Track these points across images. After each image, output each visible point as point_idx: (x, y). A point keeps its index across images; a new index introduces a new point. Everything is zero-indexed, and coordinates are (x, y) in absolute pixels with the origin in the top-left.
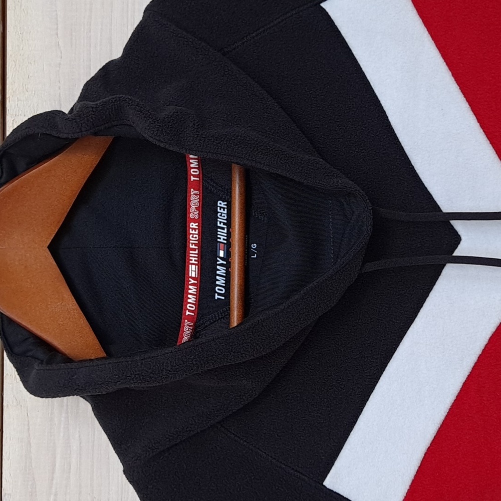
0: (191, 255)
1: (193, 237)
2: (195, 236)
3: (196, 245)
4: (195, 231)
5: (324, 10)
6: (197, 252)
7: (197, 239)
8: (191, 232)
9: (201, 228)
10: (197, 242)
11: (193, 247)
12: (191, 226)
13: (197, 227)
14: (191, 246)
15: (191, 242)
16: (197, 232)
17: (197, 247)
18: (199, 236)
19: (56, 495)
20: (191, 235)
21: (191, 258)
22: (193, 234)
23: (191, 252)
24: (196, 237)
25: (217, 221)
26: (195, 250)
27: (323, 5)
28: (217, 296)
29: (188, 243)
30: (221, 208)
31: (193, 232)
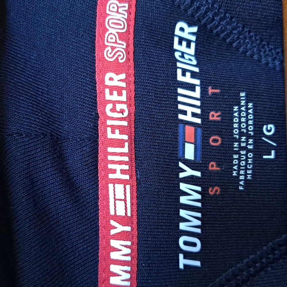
0: (110, 158)
1: (113, 110)
2: (119, 107)
3: (122, 130)
4: (120, 94)
6: (126, 150)
7: (126, 114)
8: (108, 97)
9: (132, 87)
10: (125, 123)
11: (117, 135)
12: (108, 82)
13: (124, 85)
14: (110, 135)
15: (109, 122)
16: (124, 98)
17: (126, 137)
18: (129, 106)
20: (109, 106)
21: (110, 166)
22: (114, 103)
23: (110, 150)
24: (122, 111)
25: (176, 68)
26: (120, 143)
28: (182, 262)
29: (100, 127)
30: (181, 40)
31: (115, 97)
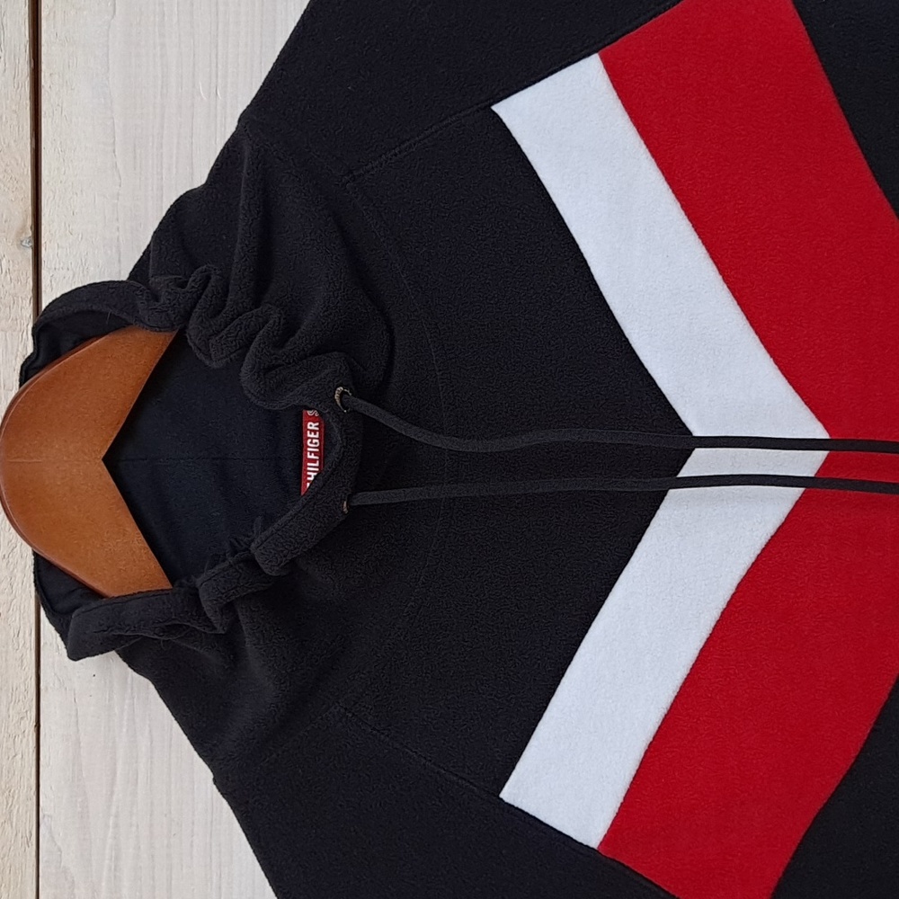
0: (309, 469)
1: (311, 443)
2: (314, 441)
3: (315, 454)
4: (315, 434)
5: (496, 115)
6: (317, 464)
7: (318, 445)
8: (309, 435)
9: (323, 430)
10: (317, 450)
11: (313, 457)
12: (309, 427)
13: (317, 429)
14: (309, 456)
15: (309, 449)
16: (317, 436)
17: (317, 458)
18: (320, 441)
19: (117, 816)
20: (309, 441)
21: (309, 473)
22: (312, 439)
23: (309, 464)
24: (316, 443)
26: (314, 461)
27: (495, 108)
29: (304, 452)
31: (312, 435)
